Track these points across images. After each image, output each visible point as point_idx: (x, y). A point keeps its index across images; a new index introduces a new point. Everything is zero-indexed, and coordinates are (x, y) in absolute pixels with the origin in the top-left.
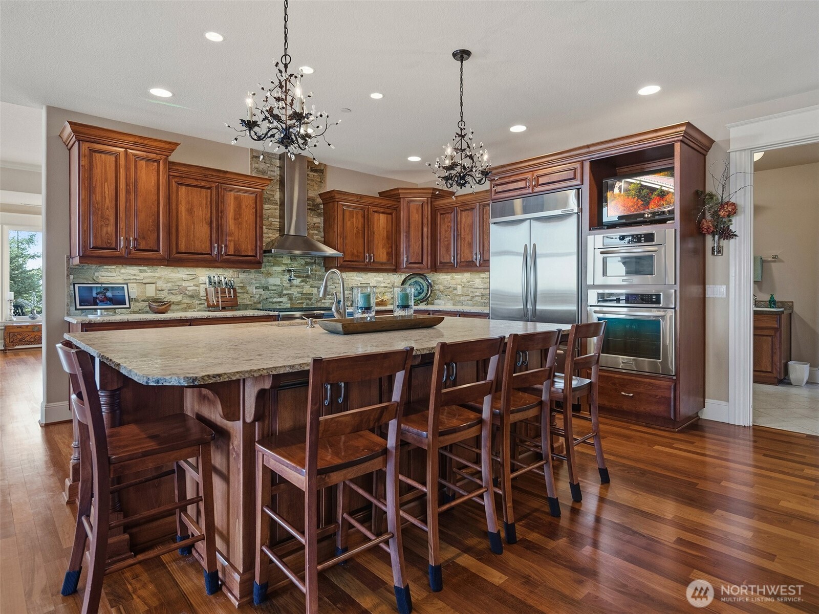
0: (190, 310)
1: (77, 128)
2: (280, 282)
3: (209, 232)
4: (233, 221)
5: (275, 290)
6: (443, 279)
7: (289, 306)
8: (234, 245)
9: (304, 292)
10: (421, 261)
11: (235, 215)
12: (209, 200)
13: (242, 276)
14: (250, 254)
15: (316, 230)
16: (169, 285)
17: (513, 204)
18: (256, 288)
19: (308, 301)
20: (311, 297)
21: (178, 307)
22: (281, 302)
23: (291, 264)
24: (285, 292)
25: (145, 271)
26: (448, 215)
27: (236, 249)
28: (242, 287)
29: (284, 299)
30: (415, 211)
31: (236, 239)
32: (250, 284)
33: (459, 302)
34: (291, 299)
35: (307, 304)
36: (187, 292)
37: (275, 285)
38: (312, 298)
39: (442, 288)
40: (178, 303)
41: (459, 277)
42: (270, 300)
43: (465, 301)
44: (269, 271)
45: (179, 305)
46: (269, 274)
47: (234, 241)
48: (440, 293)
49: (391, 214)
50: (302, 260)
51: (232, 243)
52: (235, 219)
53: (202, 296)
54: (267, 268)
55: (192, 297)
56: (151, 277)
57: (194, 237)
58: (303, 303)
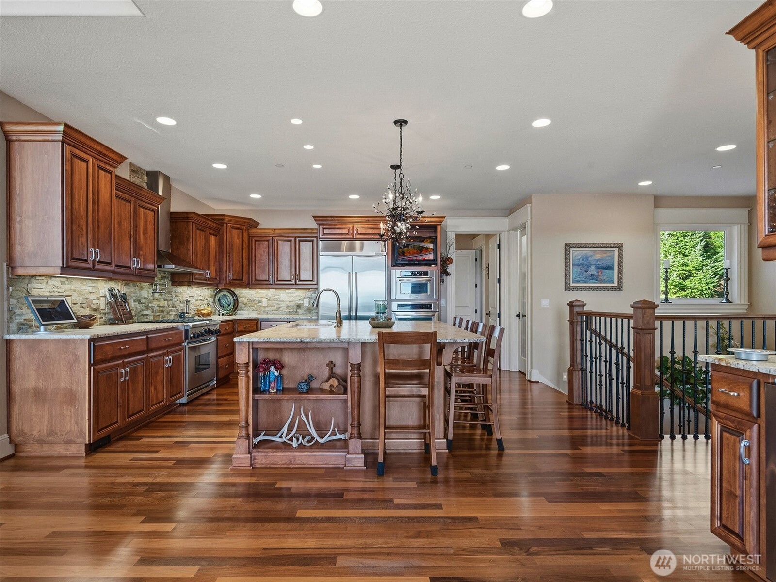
1: (70, 132)
2: (147, 295)
3: (130, 246)
4: (143, 235)
5: (145, 303)
6: (246, 293)
9: (161, 305)
10: (241, 278)
11: (144, 230)
12: (130, 214)
16: (81, 298)
17: (341, 244)
18: (134, 301)
24: (150, 305)
26: (264, 242)
27: (144, 263)
29: (149, 312)
30: (236, 236)
31: (145, 253)
32: (131, 297)
33: (264, 312)
36: (92, 305)
37: (145, 298)
39: (245, 301)
41: (265, 292)
43: (270, 311)
47: (143, 255)
48: (244, 305)
49: (217, 236)
51: (142, 258)
53: (102, 310)
55: (95, 310)
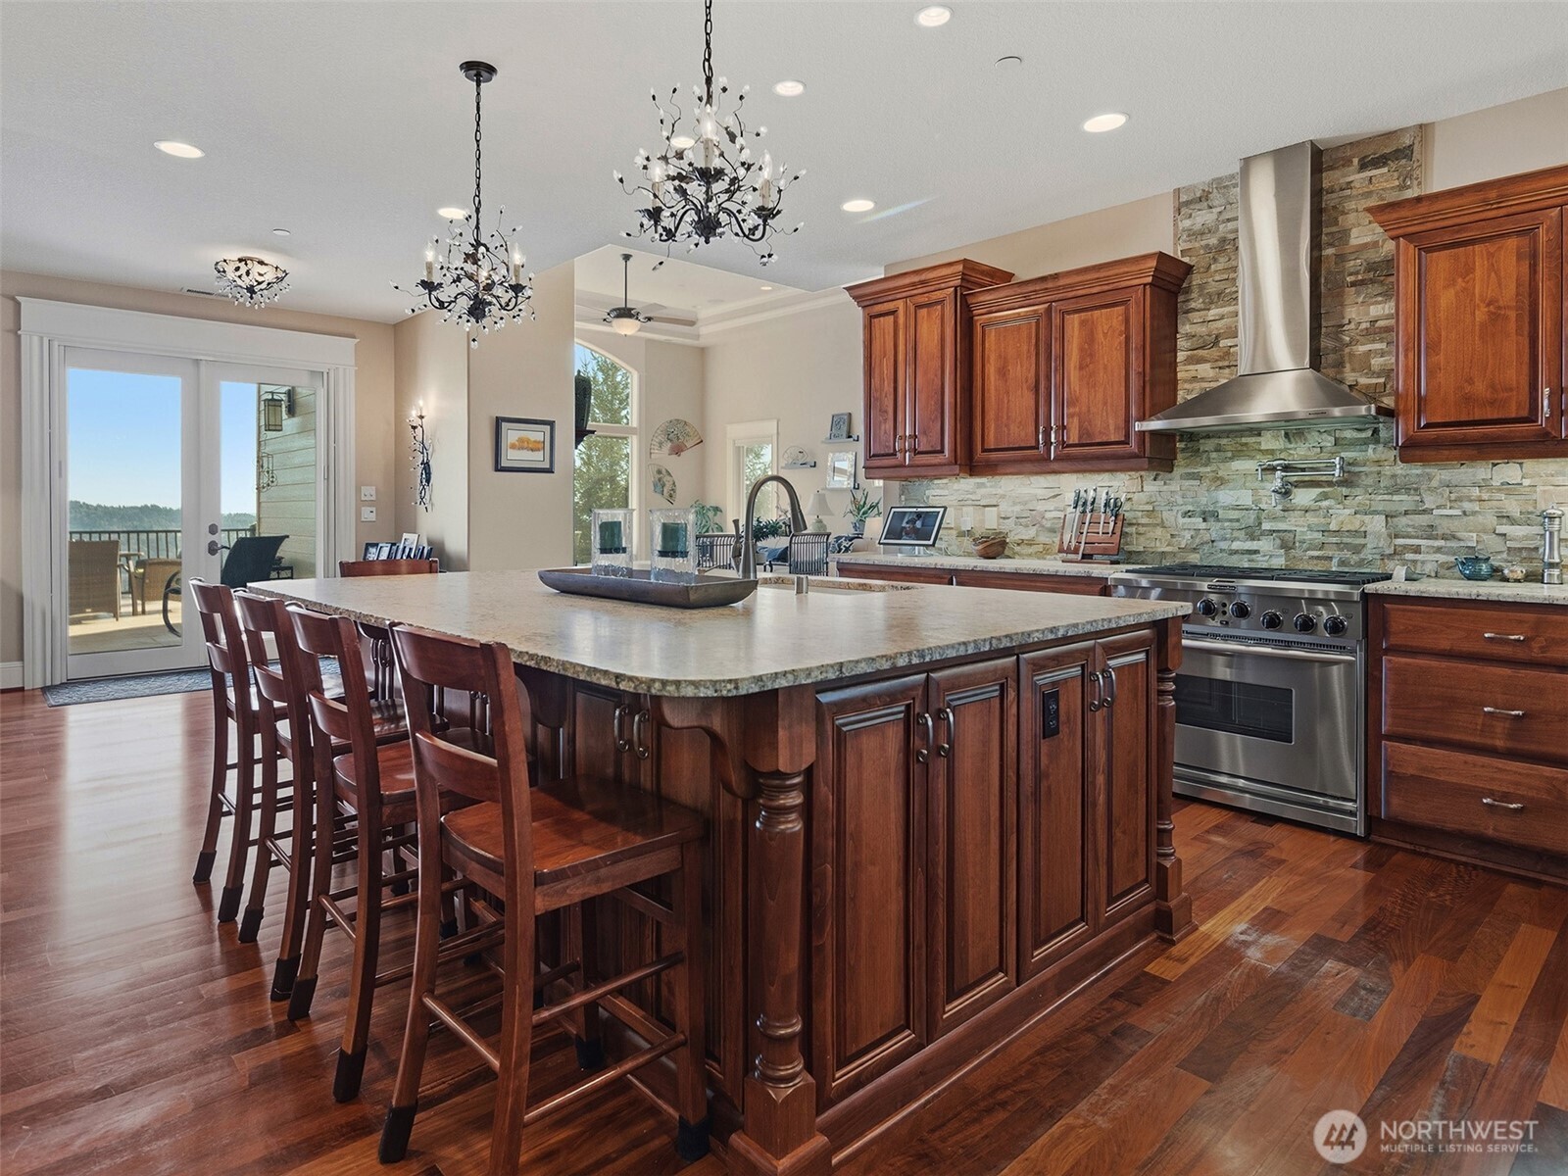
0: (1049, 557)
2: (1251, 499)
3: (1033, 403)
4: (1077, 371)
5: (1238, 520)
7: (1279, 562)
8: (1080, 422)
11: (1082, 359)
12: (1034, 341)
13: (1151, 487)
14: (1113, 439)
15: (1381, 340)
16: (1017, 508)
18: (1187, 514)
19: (1346, 554)
20: (1361, 541)
21: (1031, 550)
22: (1256, 552)
23: (1286, 449)
24: (1266, 526)
25: (983, 485)
27: (1083, 431)
28: (1150, 513)
31: (1084, 409)
32: (1171, 504)
34: (1286, 547)
35: (1342, 563)
36: (1044, 522)
37: (1237, 508)
38: (1364, 546)
40: (1030, 543)
42: (1224, 545)
44: (1220, 474)
45: (1031, 545)
46: (1220, 482)
47: (1079, 415)
50: (1325, 436)
51: (1076, 420)
52: (1081, 368)
54: (1213, 467)
56: (991, 495)
57: (1008, 418)
58: (1331, 558)
